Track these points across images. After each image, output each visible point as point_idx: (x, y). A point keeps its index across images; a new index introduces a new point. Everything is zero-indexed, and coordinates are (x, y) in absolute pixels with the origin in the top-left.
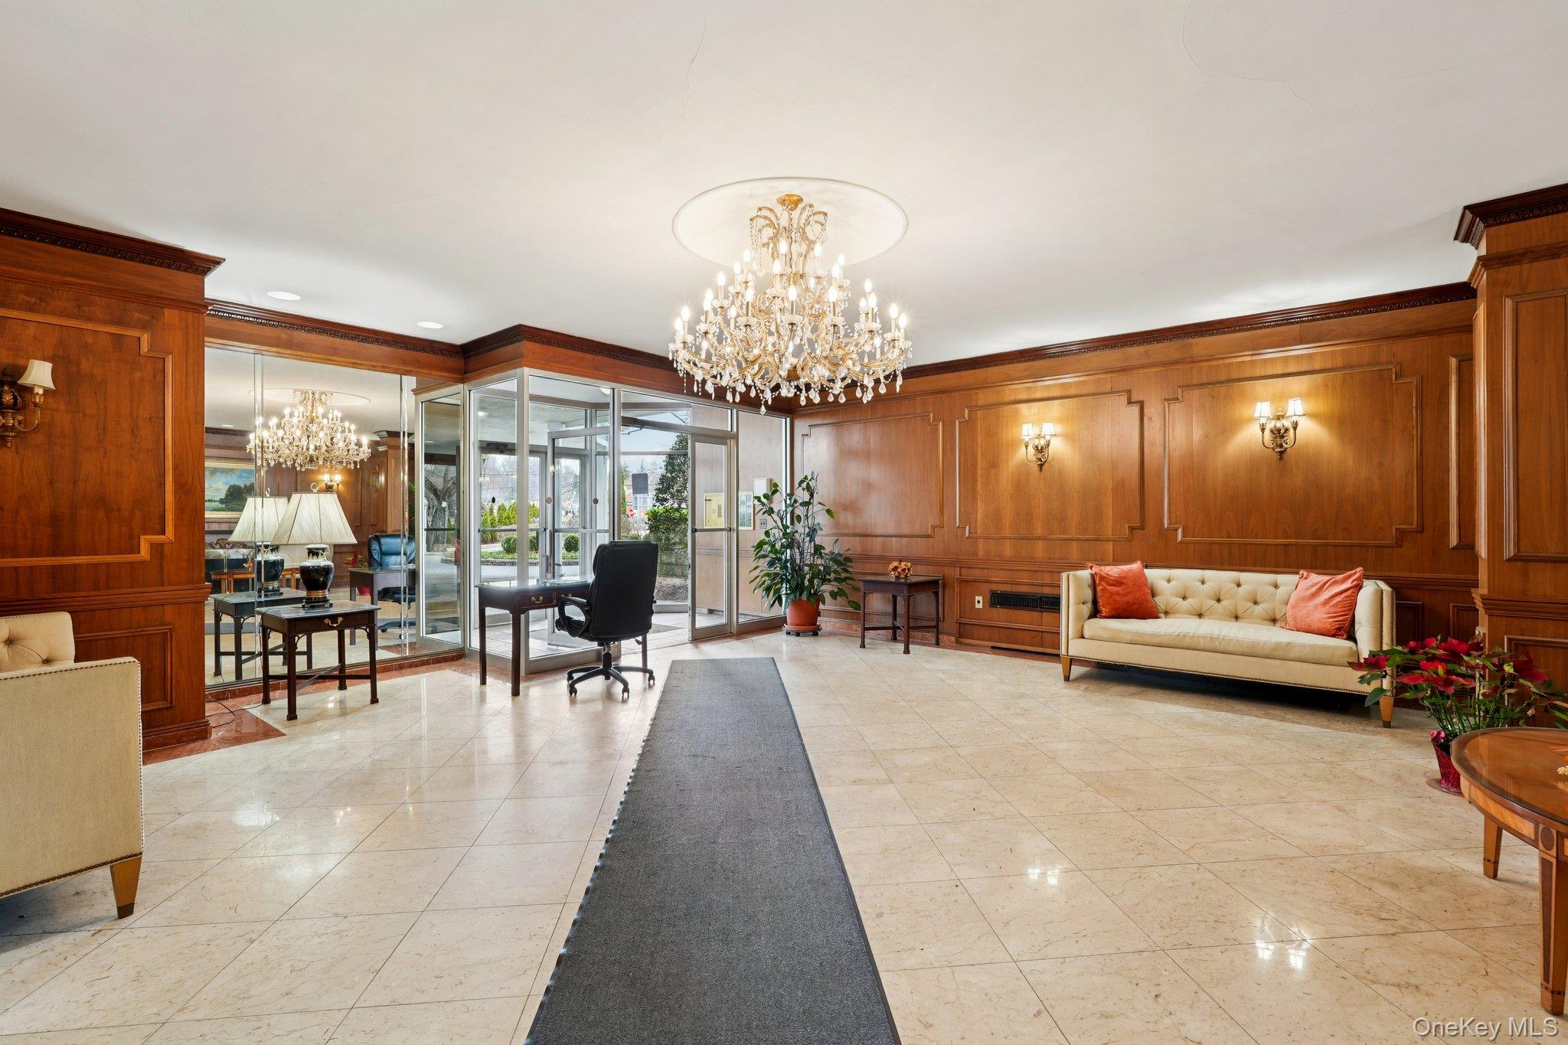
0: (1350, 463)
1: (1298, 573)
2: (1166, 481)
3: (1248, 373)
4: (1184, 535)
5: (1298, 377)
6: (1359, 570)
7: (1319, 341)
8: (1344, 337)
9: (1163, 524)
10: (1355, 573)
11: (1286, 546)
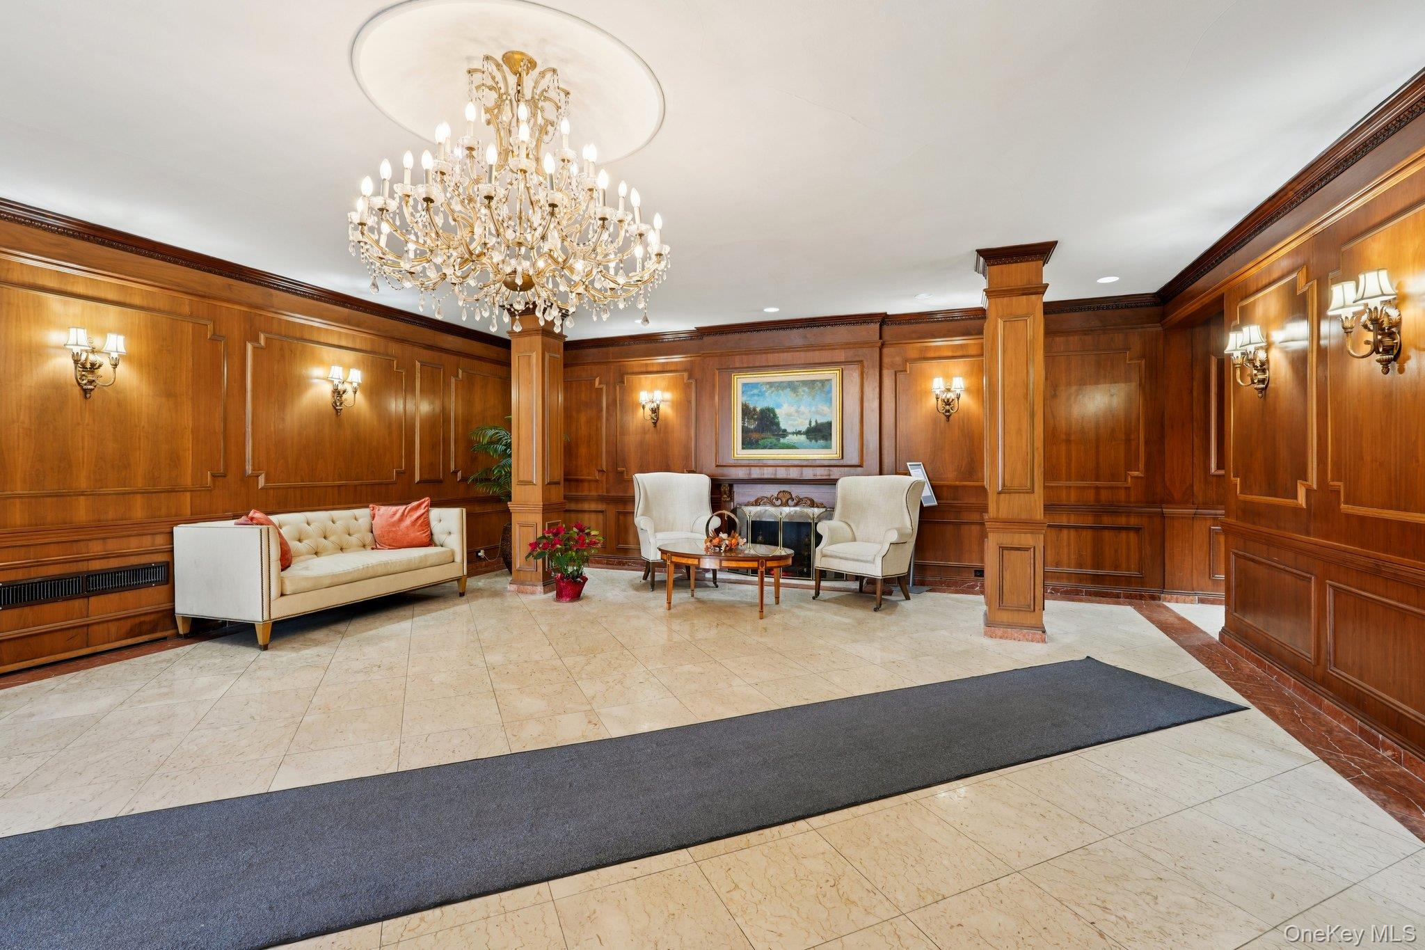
0: (375, 423)
1: (368, 507)
2: (250, 427)
3: (315, 338)
4: (267, 480)
5: (348, 351)
6: (427, 500)
7: (358, 326)
8: (371, 329)
9: (244, 470)
10: (424, 502)
11: (339, 486)
